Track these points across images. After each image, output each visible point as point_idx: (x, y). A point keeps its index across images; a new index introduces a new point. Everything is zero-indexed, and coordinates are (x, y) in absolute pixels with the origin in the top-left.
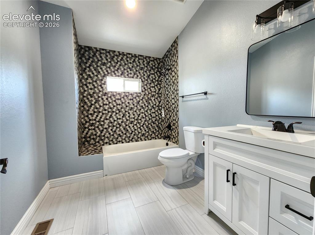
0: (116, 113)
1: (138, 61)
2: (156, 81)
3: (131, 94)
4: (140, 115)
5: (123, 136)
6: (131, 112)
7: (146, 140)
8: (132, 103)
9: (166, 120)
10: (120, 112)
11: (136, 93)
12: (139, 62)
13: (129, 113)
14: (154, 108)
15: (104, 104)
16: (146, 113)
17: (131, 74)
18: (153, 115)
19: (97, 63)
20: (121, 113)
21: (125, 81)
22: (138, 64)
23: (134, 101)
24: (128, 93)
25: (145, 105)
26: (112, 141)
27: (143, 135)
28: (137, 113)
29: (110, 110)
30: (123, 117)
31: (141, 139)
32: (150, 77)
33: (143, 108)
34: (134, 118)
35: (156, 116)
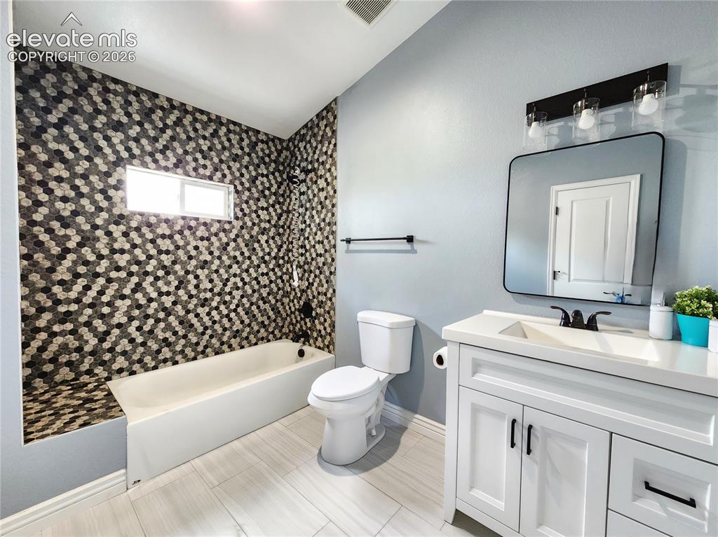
0: (157, 279)
1: (226, 135)
2: (271, 194)
3: (205, 224)
4: (228, 280)
5: (176, 343)
6: (202, 273)
7: (242, 347)
8: (208, 249)
9: (296, 294)
10: (168, 273)
11: (219, 221)
12: (229, 140)
13: (197, 277)
14: (265, 262)
15: (113, 251)
16: (245, 275)
17: (205, 167)
18: (264, 280)
19: (90, 119)
20: (171, 278)
21: (186, 186)
22: (227, 144)
23: (212, 244)
24: (197, 219)
25: (242, 254)
26: (140, 361)
27: (236, 334)
28: (220, 276)
29: (135, 268)
30: (178, 288)
31: (230, 346)
32: (258, 182)
33: (238, 262)
34: (211, 290)
35: (271, 282)
